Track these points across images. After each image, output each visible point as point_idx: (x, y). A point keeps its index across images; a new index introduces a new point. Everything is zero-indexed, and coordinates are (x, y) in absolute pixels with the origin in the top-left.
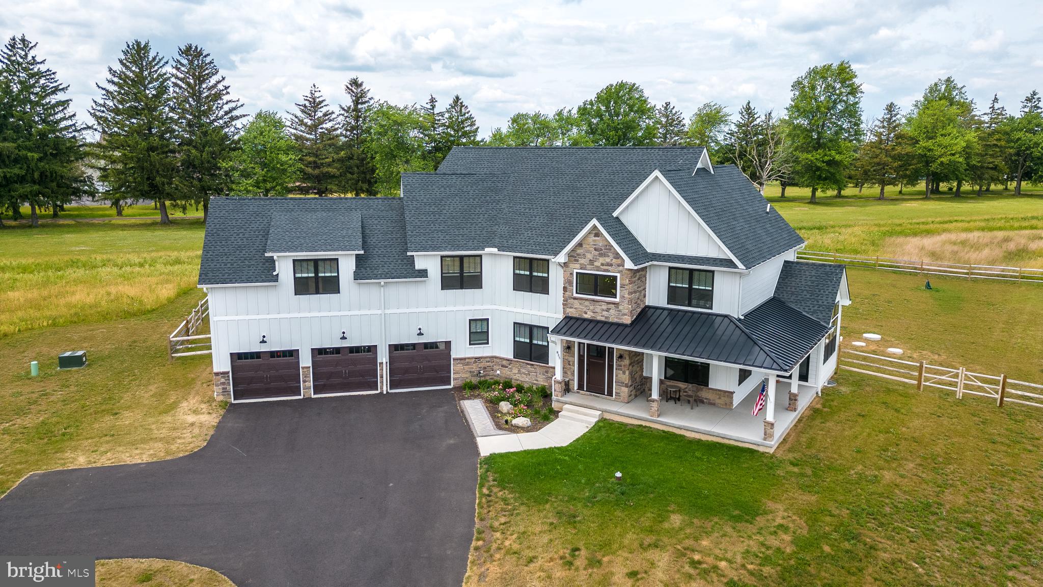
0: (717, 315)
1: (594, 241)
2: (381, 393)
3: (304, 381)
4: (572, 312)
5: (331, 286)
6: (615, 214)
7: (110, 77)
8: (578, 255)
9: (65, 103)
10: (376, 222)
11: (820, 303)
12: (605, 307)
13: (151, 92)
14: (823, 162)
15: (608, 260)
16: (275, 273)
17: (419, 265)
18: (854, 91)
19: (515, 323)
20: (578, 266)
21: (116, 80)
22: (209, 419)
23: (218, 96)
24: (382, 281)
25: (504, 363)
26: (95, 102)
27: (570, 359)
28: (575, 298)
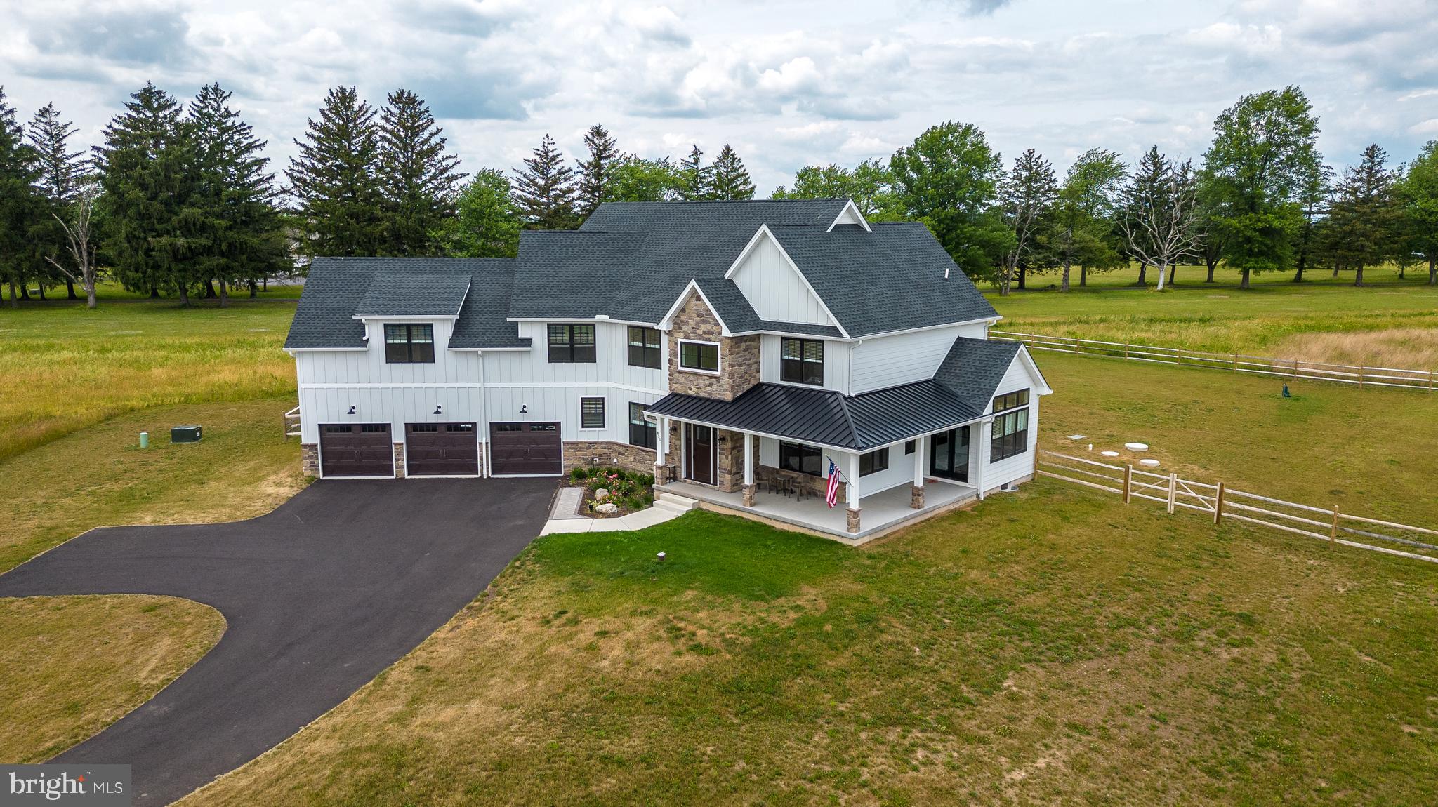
0: (827, 392)
1: (696, 305)
2: (482, 477)
3: (397, 460)
4: (678, 389)
5: (427, 354)
6: (726, 276)
7: (310, 130)
8: (682, 322)
9: (260, 163)
10: (487, 286)
11: (982, 386)
12: (707, 382)
13: (357, 147)
14: (1255, 229)
15: (709, 327)
16: (364, 338)
17: (523, 333)
18: (1308, 128)
19: (630, 403)
20: (681, 335)
21: (316, 134)
22: (287, 492)
23: (432, 151)
24: (480, 350)
25: (621, 449)
26: (293, 160)
27: (677, 442)
28: (680, 372)
